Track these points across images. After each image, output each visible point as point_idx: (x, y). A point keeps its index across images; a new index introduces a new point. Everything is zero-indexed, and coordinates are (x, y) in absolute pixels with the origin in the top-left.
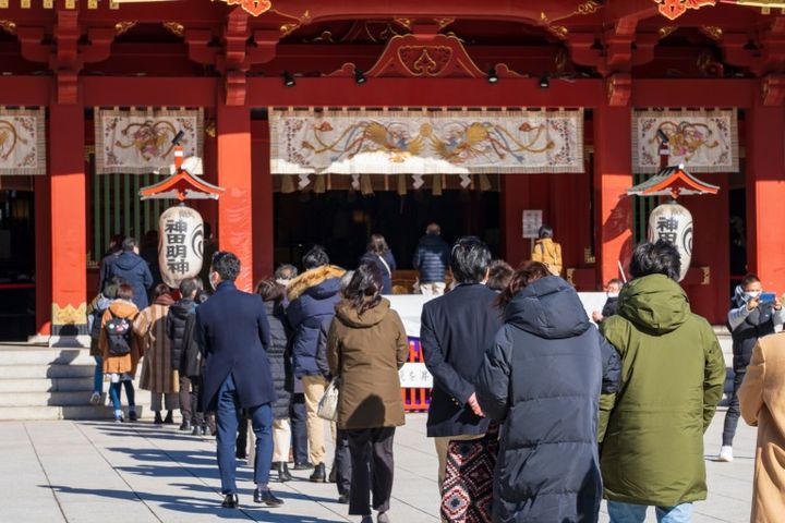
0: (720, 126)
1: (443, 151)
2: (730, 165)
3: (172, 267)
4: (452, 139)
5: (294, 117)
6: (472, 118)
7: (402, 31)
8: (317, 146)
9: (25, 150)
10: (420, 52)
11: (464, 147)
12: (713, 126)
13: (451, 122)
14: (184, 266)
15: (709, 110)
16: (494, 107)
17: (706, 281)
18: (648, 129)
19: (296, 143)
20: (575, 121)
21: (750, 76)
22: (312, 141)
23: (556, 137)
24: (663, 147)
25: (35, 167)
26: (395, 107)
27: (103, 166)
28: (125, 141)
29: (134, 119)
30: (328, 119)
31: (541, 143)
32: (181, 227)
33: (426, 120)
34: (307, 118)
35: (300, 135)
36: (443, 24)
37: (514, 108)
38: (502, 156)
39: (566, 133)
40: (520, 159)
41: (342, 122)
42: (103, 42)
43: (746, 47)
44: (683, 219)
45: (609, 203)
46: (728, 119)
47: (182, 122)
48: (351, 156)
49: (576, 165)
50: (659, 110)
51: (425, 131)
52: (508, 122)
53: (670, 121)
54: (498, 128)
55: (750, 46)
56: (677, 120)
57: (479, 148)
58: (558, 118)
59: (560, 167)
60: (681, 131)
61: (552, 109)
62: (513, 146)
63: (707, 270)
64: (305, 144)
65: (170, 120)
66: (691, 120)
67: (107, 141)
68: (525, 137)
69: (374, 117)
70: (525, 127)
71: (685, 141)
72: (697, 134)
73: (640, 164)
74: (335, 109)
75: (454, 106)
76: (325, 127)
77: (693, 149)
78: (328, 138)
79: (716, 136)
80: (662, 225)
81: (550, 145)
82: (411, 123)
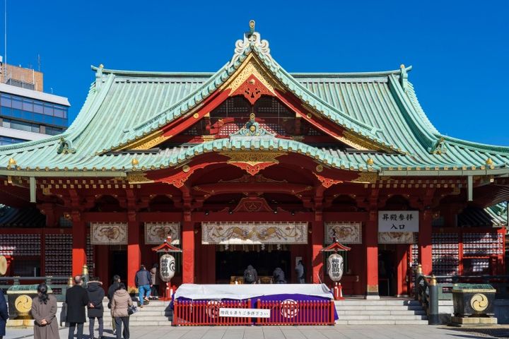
0: (356, 228)
1: (260, 237)
2: (359, 241)
3: (163, 274)
4: (263, 233)
5: (210, 226)
6: (270, 226)
7: (245, 196)
8: (217, 235)
9: (122, 236)
10: (251, 204)
11: (267, 235)
12: (353, 228)
13: (262, 227)
14: (167, 274)
15: (352, 223)
16: (278, 222)
17: (358, 280)
18: (330, 228)
19: (210, 234)
20: (305, 226)
21: (366, 211)
22: (216, 233)
23: (298, 231)
24: (334, 235)
25: (125, 242)
26: (244, 222)
27: (147, 242)
28: (154, 233)
29: (157, 226)
30: (221, 226)
31: (293, 234)
32: (166, 261)
33: (254, 226)
34: (214, 226)
35: (212, 231)
36: (259, 194)
37: (284, 222)
38: (280, 238)
39: (302, 231)
40: (286, 239)
41: (226, 227)
42: (145, 201)
43: (364, 201)
44: (340, 259)
45: (315, 254)
46: (358, 226)
47: (173, 227)
48: (229, 238)
49: (305, 241)
50: (334, 223)
51: (254, 230)
52: (282, 227)
53: (338, 227)
54: (278, 229)
55: (366, 200)
56: (341, 226)
57: (272, 235)
58: (299, 226)
59: (300, 242)
60: (342, 230)
61: (297, 223)
62: (284, 235)
63: (358, 277)
64: (213, 234)
65: (169, 226)
66: (346, 226)
67: (148, 234)
68: (288, 232)
69: (237, 225)
70: (288, 229)
71: (343, 233)
72: (347, 231)
73: (328, 240)
74: (224, 223)
75: (264, 221)
76: (220, 229)
77: (346, 236)
78: (221, 232)
79: (354, 232)
80: (333, 261)
81: (296, 235)
82: (249, 227)
